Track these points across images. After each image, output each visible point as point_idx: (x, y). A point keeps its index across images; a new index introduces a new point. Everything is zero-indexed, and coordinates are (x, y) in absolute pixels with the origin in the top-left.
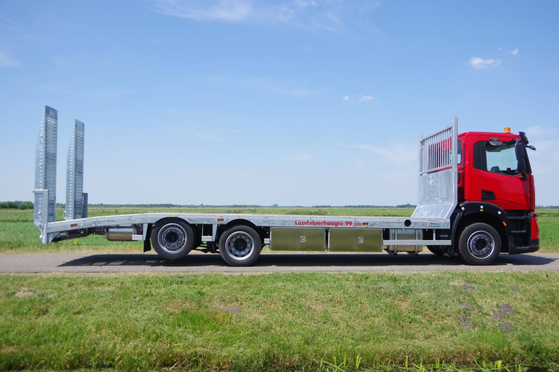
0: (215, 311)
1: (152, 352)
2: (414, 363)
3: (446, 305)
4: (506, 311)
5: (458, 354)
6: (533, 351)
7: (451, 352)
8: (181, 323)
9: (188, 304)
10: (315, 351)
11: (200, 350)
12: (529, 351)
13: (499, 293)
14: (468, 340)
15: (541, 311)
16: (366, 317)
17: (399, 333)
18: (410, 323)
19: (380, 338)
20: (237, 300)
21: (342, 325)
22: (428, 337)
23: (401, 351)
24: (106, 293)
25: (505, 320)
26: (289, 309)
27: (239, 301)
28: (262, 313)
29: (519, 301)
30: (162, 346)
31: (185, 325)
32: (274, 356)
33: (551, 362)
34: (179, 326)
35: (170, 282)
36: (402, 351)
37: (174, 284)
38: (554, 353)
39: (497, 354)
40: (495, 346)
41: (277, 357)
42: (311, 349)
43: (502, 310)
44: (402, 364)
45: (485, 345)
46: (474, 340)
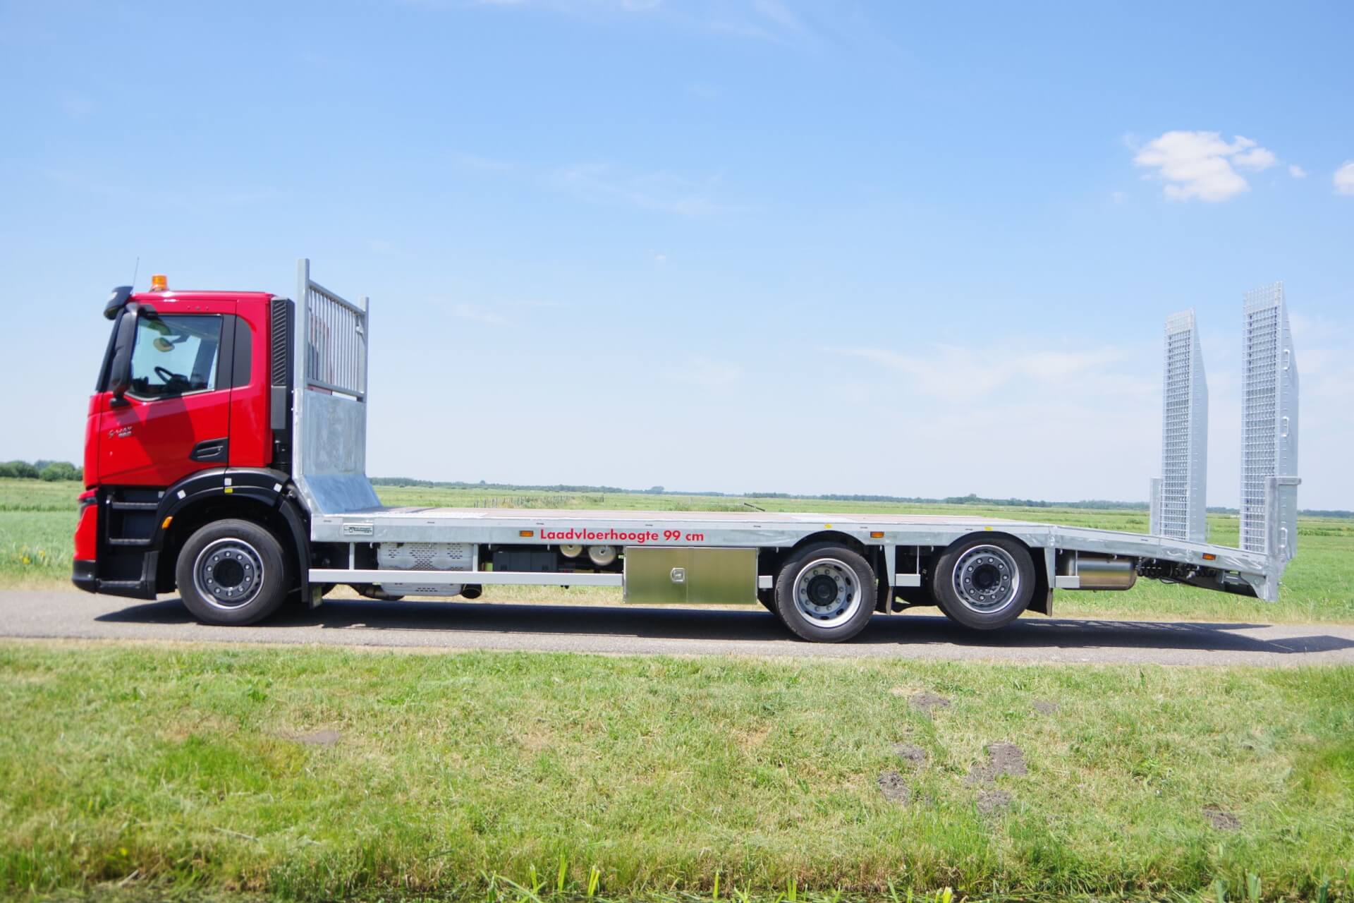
0: (271, 742)
1: (80, 841)
2: (737, 887)
3: (858, 745)
4: (1006, 764)
5: (852, 867)
6: (1041, 865)
7: (838, 862)
8: (176, 768)
9: (213, 723)
10: (492, 851)
11: (200, 838)
12: (1031, 865)
13: (1003, 718)
14: (885, 834)
15: (1092, 765)
16: (651, 768)
17: (717, 812)
18: (755, 786)
19: (667, 822)
20: (340, 716)
21: (584, 785)
22: (787, 824)
23: (707, 857)
24: (20, 690)
25: (997, 786)
26: (462, 743)
27: (344, 717)
28: (390, 750)
29: (1047, 739)
30: (113, 826)
31: (184, 775)
32: (384, 859)
33: (1081, 892)
34: (170, 776)
35: (201, 666)
36: (711, 858)
37: (210, 672)
38: (1091, 870)
39: (950, 871)
40: (946, 851)
41: (394, 862)
42: (482, 844)
43: (995, 761)
44: (708, 890)
45: (925, 846)
46: (902, 833)
